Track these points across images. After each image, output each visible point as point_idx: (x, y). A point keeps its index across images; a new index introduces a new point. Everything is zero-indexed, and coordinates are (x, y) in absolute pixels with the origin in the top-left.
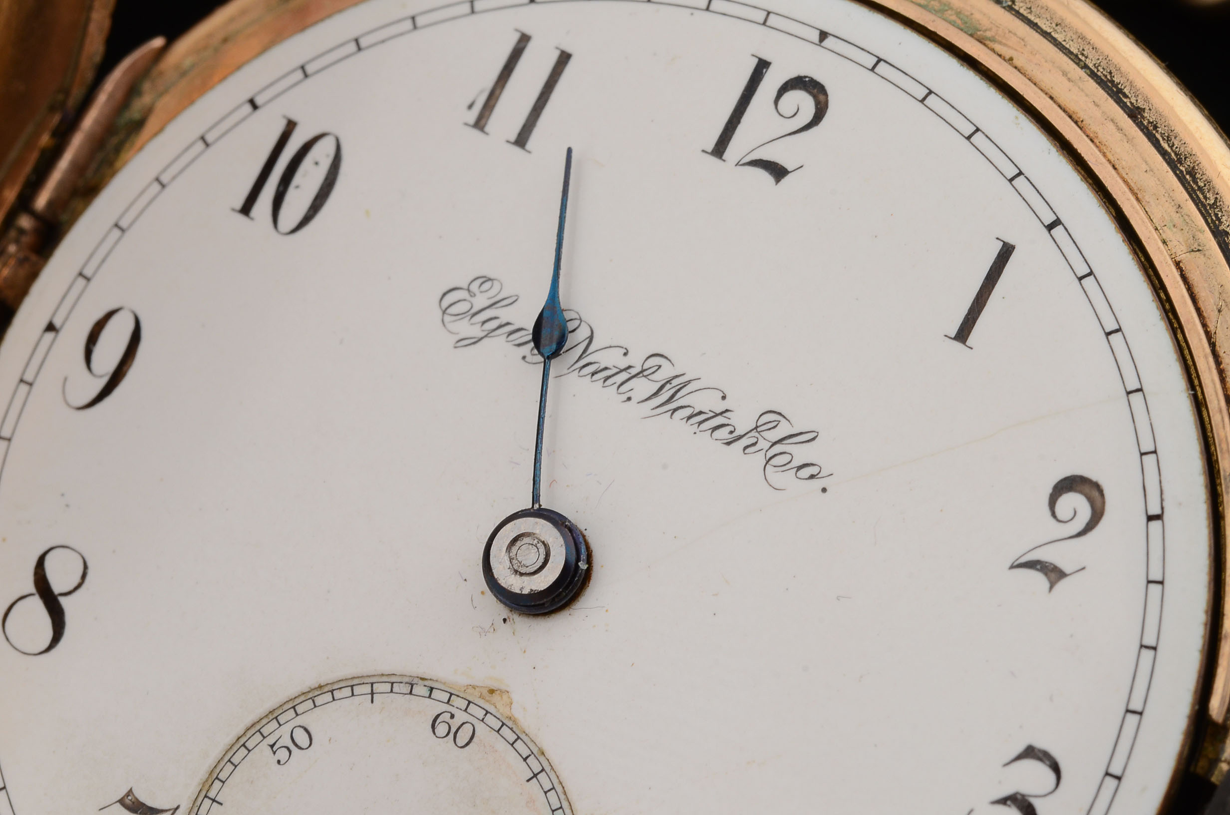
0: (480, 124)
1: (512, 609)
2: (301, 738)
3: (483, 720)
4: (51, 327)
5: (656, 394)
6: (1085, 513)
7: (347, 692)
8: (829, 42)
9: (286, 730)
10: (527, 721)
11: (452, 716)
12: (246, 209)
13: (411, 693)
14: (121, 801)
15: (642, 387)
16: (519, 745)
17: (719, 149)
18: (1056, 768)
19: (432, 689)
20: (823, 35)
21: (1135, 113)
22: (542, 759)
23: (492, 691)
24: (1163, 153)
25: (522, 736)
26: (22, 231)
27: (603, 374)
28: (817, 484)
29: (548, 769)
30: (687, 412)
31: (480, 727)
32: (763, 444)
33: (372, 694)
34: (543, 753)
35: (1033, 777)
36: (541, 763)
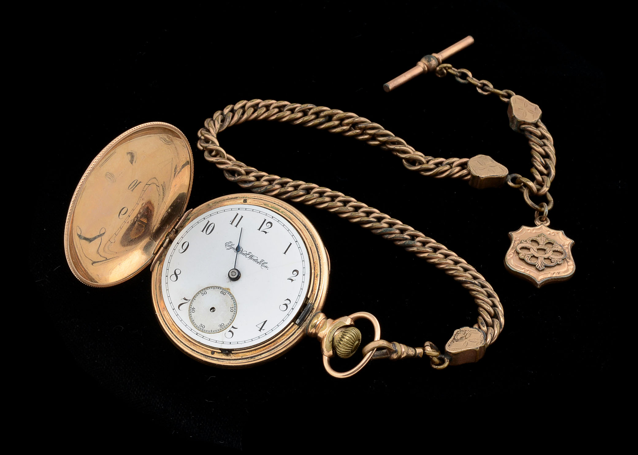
0: (231, 224)
1: (231, 280)
4: (178, 243)
5: (250, 257)
6: (296, 274)
7: (211, 288)
9: (204, 292)
10: (232, 292)
11: (223, 291)
12: (203, 231)
13: (218, 289)
14: (184, 299)
15: (248, 256)
17: (259, 230)
18: (290, 301)
19: (221, 288)
20: (273, 217)
21: (307, 229)
23: (228, 289)
24: (310, 234)
25: (231, 294)
26: (173, 231)
27: (244, 254)
28: (267, 268)
30: (253, 259)
31: (226, 293)
32: (261, 264)
33: (214, 288)
34: (233, 296)
35: (288, 302)
36: (233, 298)
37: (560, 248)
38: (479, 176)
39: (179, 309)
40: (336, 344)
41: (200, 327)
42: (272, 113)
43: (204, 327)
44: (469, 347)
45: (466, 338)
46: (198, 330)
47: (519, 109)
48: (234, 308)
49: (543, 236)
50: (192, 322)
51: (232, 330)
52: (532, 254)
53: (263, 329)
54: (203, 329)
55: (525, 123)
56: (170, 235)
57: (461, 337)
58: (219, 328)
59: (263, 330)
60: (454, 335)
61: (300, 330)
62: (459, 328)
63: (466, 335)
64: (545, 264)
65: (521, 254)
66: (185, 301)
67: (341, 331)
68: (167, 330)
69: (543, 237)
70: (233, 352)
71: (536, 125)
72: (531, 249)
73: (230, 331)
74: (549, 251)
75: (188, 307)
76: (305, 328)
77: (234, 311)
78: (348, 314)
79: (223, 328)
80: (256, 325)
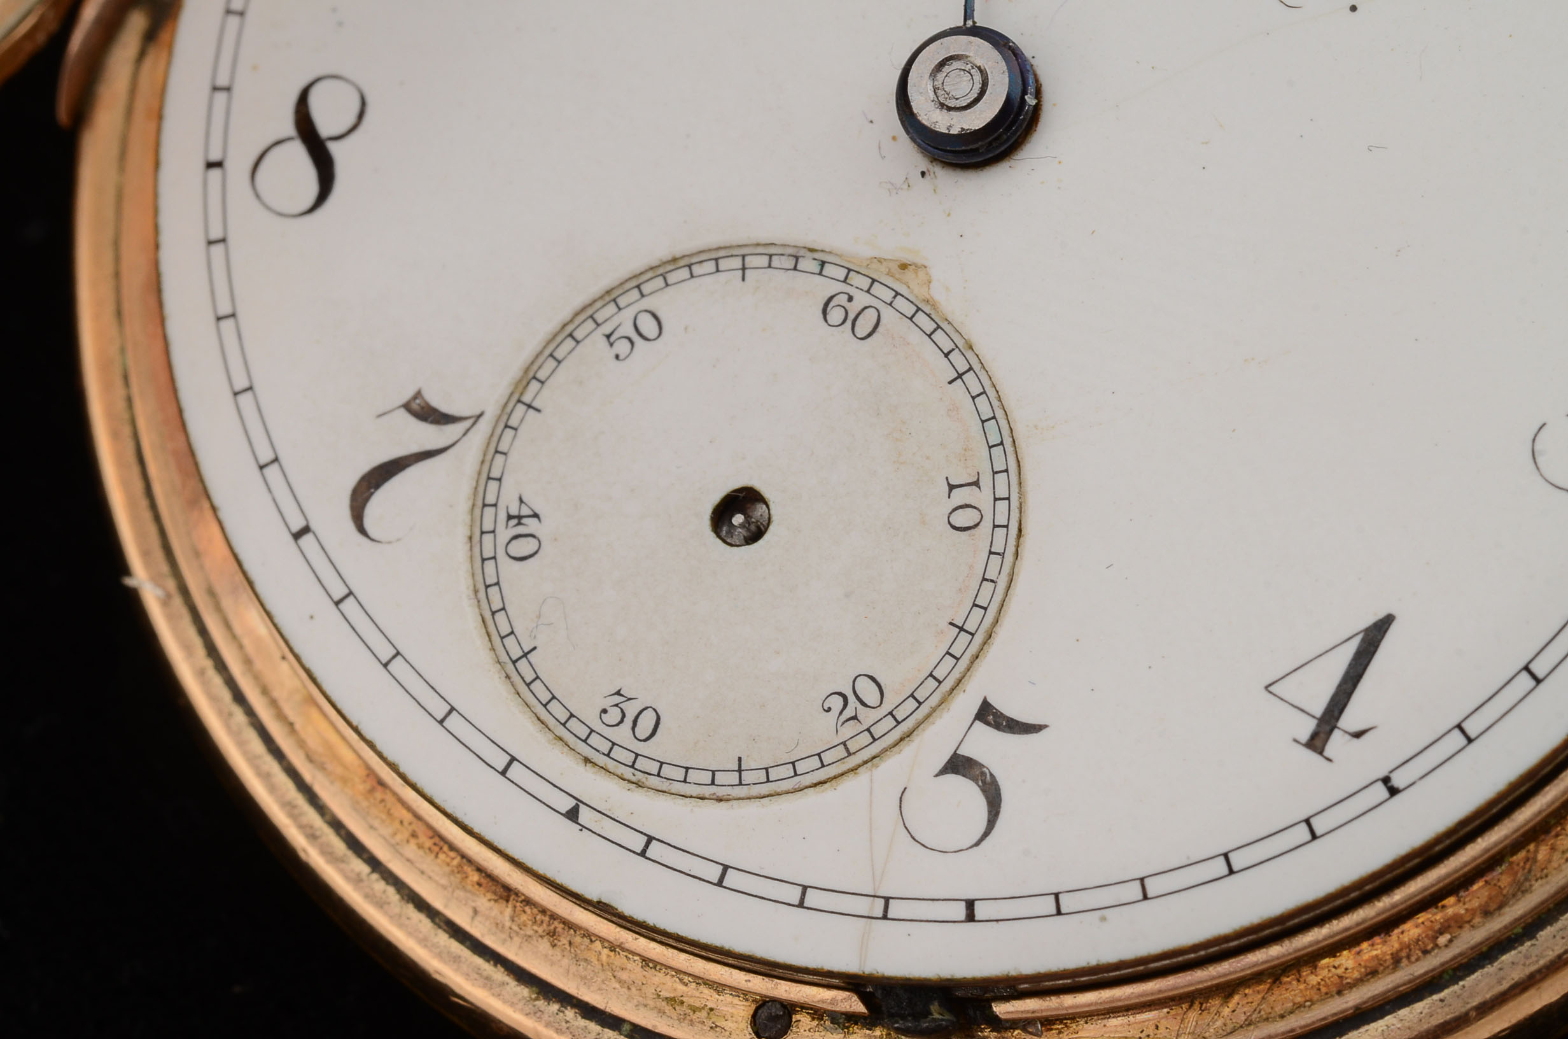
1: (934, 159)
2: (648, 326)
3: (890, 304)
7: (710, 266)
9: (627, 315)
10: (951, 305)
11: (850, 299)
13: (795, 269)
14: (407, 407)
16: (939, 336)
19: (823, 263)
22: (969, 354)
23: (904, 266)
25: (944, 325)
29: (976, 367)
31: (887, 312)
33: (744, 269)
34: (971, 348)
36: (966, 363)
39: (362, 530)
41: (614, 734)
43: (646, 723)
46: (587, 760)
48: (986, 481)
50: (518, 666)
51: (986, 745)
53: (1350, 719)
54: (640, 748)
58: (824, 731)
59: (1358, 735)
66: (427, 436)
68: (252, 759)
70: (1001, 1009)
73: (958, 765)
75: (464, 506)
77: (987, 525)
79: (877, 731)
80: (1267, 688)
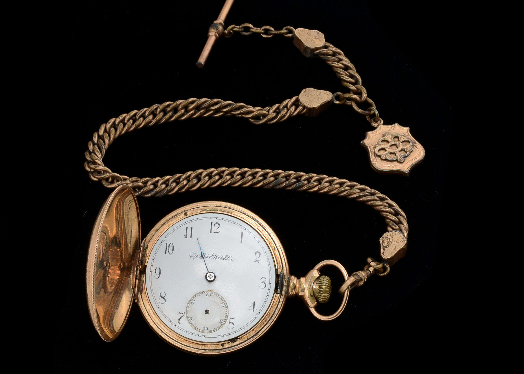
0: (186, 237)
1: (211, 283)
2: (194, 301)
4: (150, 272)
5: (215, 257)
6: (259, 255)
7: (196, 295)
8: (217, 218)
10: (215, 292)
11: (208, 294)
12: (166, 253)
13: (203, 293)
14: (179, 314)
15: (213, 257)
16: (215, 294)
17: (211, 232)
18: (265, 278)
19: (205, 292)
21: (248, 216)
23: (211, 290)
24: (252, 219)
27: (209, 257)
28: (233, 260)
30: (218, 258)
31: (211, 294)
32: (227, 259)
33: (199, 295)
35: (263, 280)
36: (218, 295)
37: (405, 138)
38: (314, 108)
39: (180, 324)
40: (317, 295)
41: (205, 330)
42: (130, 125)
43: (207, 329)
44: (398, 247)
45: (392, 242)
46: (204, 333)
47: (306, 39)
48: (223, 303)
49: (387, 133)
50: (196, 328)
51: (231, 321)
52: (389, 152)
53: (255, 309)
54: (207, 331)
55: (317, 49)
56: (139, 267)
57: (388, 243)
58: (220, 324)
59: (256, 310)
60: (381, 244)
61: (283, 297)
62: (381, 237)
63: (390, 239)
64: (403, 156)
65: (382, 156)
66: (182, 315)
67: (317, 284)
68: (175, 343)
69: (388, 135)
70: (239, 337)
71: (326, 47)
72: (386, 148)
73: (230, 323)
74: (400, 144)
75: (187, 319)
76: (285, 294)
77: (225, 306)
78: (312, 268)
79: (223, 322)
80: (249, 309)
